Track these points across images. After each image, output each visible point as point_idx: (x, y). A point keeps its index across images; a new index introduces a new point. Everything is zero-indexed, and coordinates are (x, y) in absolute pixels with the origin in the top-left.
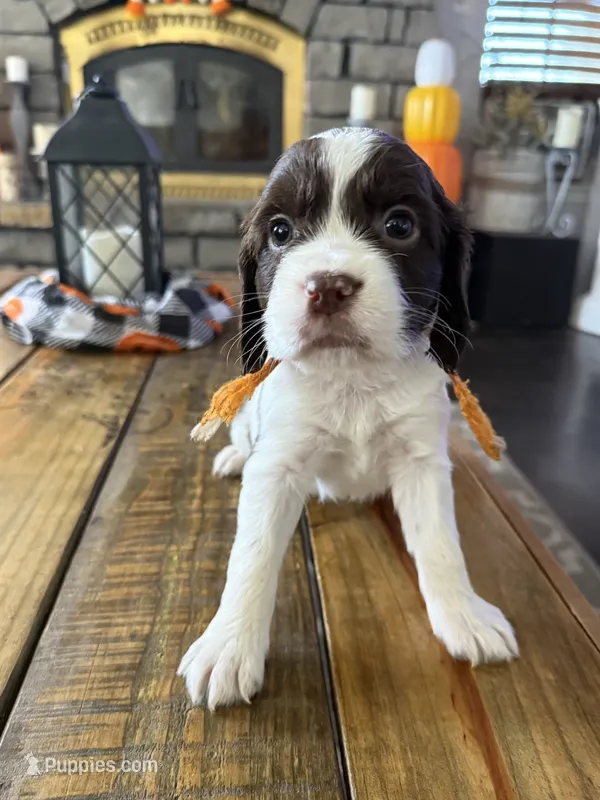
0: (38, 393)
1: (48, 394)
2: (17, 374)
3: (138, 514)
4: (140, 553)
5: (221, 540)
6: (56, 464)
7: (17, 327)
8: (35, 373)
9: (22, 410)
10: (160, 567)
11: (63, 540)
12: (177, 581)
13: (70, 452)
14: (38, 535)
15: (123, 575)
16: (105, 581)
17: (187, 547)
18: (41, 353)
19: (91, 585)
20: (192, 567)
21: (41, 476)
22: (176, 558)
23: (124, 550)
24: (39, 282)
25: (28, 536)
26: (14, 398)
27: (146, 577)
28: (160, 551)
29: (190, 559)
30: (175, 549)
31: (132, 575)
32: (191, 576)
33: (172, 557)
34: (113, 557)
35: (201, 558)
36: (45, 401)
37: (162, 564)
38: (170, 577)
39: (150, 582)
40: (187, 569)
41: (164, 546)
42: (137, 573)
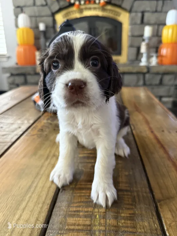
0: (44, 129)
1: (47, 130)
2: (37, 122)
4: (82, 211)
6: (49, 160)
7: (38, 105)
8: (44, 121)
9: (38, 136)
10: (91, 221)
11: (49, 201)
12: (100, 231)
14: (39, 196)
15: (74, 225)
16: (67, 227)
17: (103, 210)
18: (46, 114)
19: (60, 229)
20: (106, 222)
21: (42, 166)
22: (98, 217)
23: (74, 209)
25: (35, 196)
26: (35, 132)
27: (85, 227)
28: (90, 212)
29: (104, 217)
30: (97, 211)
31: (78, 225)
32: (106, 229)
33: (96, 216)
34: (70, 213)
35: (109, 217)
36: (46, 133)
37: (92, 219)
38: (96, 228)
39: (87, 230)
40: (103, 224)
41: (92, 209)
42: (81, 224)
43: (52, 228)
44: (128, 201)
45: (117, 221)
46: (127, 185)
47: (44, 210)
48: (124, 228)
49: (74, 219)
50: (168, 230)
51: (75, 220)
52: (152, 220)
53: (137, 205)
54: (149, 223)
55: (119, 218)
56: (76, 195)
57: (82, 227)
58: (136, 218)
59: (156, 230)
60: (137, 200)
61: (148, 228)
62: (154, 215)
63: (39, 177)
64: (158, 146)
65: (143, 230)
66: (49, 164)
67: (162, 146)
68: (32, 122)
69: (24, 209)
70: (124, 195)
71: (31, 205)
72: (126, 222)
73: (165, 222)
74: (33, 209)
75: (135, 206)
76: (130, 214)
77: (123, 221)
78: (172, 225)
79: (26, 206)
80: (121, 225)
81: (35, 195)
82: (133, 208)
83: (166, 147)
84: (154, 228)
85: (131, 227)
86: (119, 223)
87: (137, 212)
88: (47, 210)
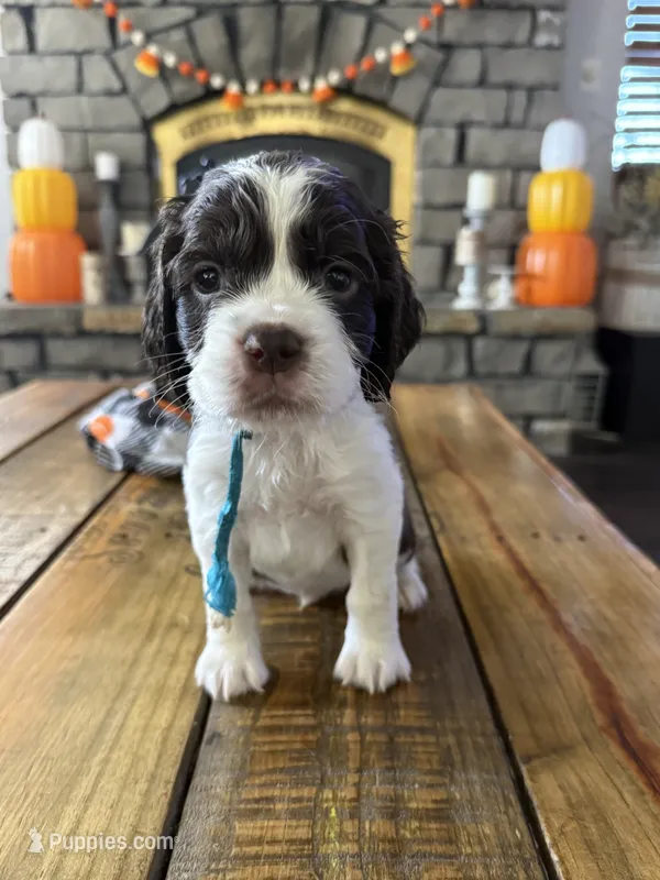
0: (131, 536)
1: (143, 537)
2: (104, 509)
3: (270, 730)
4: (281, 799)
5: (394, 781)
6: (156, 641)
7: (105, 451)
8: (126, 508)
9: (111, 561)
10: (312, 827)
11: (170, 772)
12: (342, 856)
13: (173, 624)
14: (137, 759)
15: (260, 841)
16: (235, 850)
17: (348, 793)
18: (133, 481)
19: (215, 858)
20: (361, 828)
21: (135, 662)
22: (333, 813)
23: (257, 795)
24: (132, 397)
25: (121, 759)
26: (101, 544)
27: (294, 847)
28: (309, 800)
29: (355, 814)
30: (330, 796)
31: (273, 842)
32: (361, 849)
33: (327, 811)
34: (242, 806)
35: (370, 814)
36: (139, 548)
37: (314, 823)
38: (333, 848)
39: (301, 857)
40: (353, 834)
41: (314, 790)
42: (280, 837)
43: (186, 857)
44: (429, 761)
45: (396, 824)
46: (423, 713)
47: (153, 800)
48: (419, 844)
49: (259, 824)
50: (555, 844)
51: (262, 828)
52: (504, 818)
53: (456, 774)
54: (496, 827)
55: (403, 815)
56: (257, 748)
57: (285, 848)
58: (457, 811)
59: (519, 845)
60: (457, 758)
61: (494, 841)
62: (512, 806)
63: (130, 696)
64: (519, 584)
65: (478, 849)
66: (158, 651)
67: (534, 586)
68: (84, 510)
69: (88, 800)
70: (415, 744)
71: (110, 786)
72: (425, 825)
73: (547, 820)
74: (120, 796)
75: (452, 780)
76: (435, 801)
77: (415, 824)
78: (568, 829)
79: (93, 792)
80: (408, 835)
81: (122, 753)
82: (445, 784)
83: (546, 587)
84: (512, 841)
85: (441, 841)
86: (402, 832)
87: (458, 797)
88: (165, 801)
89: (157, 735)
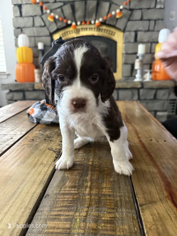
0: (35, 140)
1: (38, 140)
2: (29, 133)
3: (64, 194)
4: (63, 215)
5: (99, 211)
6: (36, 168)
7: (32, 117)
8: (35, 132)
9: (28, 146)
10: (71, 224)
11: (32, 206)
12: (78, 234)
13: (42, 164)
14: (23, 201)
15: (54, 228)
16: (46, 230)
17: (84, 214)
18: (39, 126)
19: (39, 233)
20: (86, 225)
21: (29, 174)
22: (78, 220)
23: (56, 213)
25: (18, 202)
27: (64, 230)
28: (71, 216)
29: (85, 221)
30: (78, 215)
31: (58, 228)
32: (85, 232)
33: (76, 219)
34: (51, 217)
35: (89, 221)
36: (36, 143)
37: (72, 223)
38: (75, 231)
39: (65, 233)
40: (83, 227)
41: (74, 212)
42: (61, 227)
43: (31, 232)
44: (110, 205)
45: (97, 224)
46: (110, 191)
47: (25, 214)
48: (103, 231)
49: (55, 222)
50: (147, 233)
51: (55, 224)
52: (132, 224)
53: (118, 209)
54: (129, 226)
55: (100, 221)
56: (59, 200)
57: (61, 230)
58: (117, 221)
59: (136, 233)
60: (119, 204)
61: (128, 231)
62: (135, 220)
63: (26, 183)
64: (144, 154)
65: (122, 234)
66: (36, 171)
67: (149, 154)
68: (24, 133)
69: (6, 213)
70: (107, 200)
71: (13, 209)
72: (106, 225)
73: (146, 225)
74: (15, 213)
75: (117, 211)
76: (110, 218)
77: (103, 225)
78: (152, 228)
79: (8, 211)
80: (100, 228)
81: (19, 200)
82: (114, 212)
83: (153, 155)
84: (134, 231)
85: (111, 230)
86: (99, 227)
87: (118, 216)
88: (28, 214)
89: (30, 195)
